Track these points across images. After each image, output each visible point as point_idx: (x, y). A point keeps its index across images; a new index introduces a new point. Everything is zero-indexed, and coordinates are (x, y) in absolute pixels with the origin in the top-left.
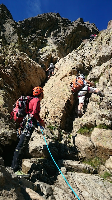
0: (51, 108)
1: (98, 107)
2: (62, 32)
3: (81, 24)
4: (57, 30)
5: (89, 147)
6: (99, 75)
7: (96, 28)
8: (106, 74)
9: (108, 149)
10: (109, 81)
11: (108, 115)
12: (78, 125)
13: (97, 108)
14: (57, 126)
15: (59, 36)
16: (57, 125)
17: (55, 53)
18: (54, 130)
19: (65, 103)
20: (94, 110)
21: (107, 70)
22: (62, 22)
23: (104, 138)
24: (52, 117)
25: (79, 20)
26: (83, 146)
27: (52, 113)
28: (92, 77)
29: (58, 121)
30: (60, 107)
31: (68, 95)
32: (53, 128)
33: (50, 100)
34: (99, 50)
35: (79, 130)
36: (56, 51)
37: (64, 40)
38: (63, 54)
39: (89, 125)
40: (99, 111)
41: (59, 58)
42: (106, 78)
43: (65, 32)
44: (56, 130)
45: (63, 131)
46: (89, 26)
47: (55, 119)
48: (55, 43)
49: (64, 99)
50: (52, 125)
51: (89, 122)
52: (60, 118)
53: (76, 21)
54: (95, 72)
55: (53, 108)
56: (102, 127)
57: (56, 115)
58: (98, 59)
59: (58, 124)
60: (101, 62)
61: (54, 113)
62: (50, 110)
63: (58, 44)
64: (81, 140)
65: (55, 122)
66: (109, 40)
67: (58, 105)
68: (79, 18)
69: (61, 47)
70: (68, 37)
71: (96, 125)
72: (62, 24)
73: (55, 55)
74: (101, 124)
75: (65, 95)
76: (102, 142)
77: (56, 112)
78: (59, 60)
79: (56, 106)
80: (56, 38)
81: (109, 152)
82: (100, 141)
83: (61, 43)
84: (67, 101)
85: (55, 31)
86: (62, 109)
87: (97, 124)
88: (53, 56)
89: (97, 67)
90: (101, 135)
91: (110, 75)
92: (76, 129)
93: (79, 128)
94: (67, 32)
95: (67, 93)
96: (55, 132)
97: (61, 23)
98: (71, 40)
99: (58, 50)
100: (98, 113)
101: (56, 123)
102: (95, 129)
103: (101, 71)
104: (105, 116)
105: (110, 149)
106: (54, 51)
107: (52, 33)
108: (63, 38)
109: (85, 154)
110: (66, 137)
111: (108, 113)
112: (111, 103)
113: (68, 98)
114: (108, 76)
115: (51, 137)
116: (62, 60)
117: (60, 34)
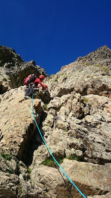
0: (7, 131)
1: (67, 134)
2: (16, 66)
3: (33, 66)
4: (11, 63)
5: (63, 183)
6: (60, 105)
7: (46, 73)
8: (69, 104)
9: (86, 186)
10: (70, 111)
11: (79, 144)
12: (43, 154)
13: (65, 135)
14: (14, 156)
15: (13, 69)
16: (13, 154)
17: (6, 82)
18: (10, 160)
19: (27, 126)
20: (61, 138)
21: (69, 100)
22: (17, 58)
23: (80, 171)
24: (8, 143)
25: (31, 62)
26: (55, 182)
27: (8, 137)
28: (52, 106)
29: (16, 148)
30: (20, 130)
31: (32, 118)
32: (8, 157)
33: (5, 122)
34: (55, 86)
35: (43, 162)
36: (8, 81)
37: (16, 74)
38: (14, 86)
39: (57, 155)
40: (68, 139)
41: (9, 88)
42: (68, 109)
43: (19, 67)
44: (12, 160)
45: (20, 162)
46: (40, 70)
47: (12, 146)
48: (7, 74)
49: (26, 121)
50: (6, 153)
51: (58, 151)
52: (20, 144)
53: (29, 62)
54: (56, 102)
55: (11, 131)
56: (73, 158)
57: (14, 140)
58: (59, 90)
59: (14, 152)
60: (61, 93)
61: (12, 137)
62: (5, 133)
63: (10, 76)
64: (52, 173)
65: (11, 149)
66: (66, 79)
67: (18, 128)
68: (32, 61)
69: (13, 79)
70: (20, 72)
71: (65, 156)
72: (17, 59)
73: (6, 84)
74: (72, 154)
75: (29, 117)
76: (79, 176)
77: (15, 137)
78: (9, 90)
79: (15, 128)
80: (9, 69)
81: (86, 191)
82: (76, 175)
83: (13, 75)
84: (31, 124)
85: (9, 63)
86: (23, 132)
87: (66, 154)
88: (3, 84)
89: (57, 98)
90: (77, 166)
91: (73, 106)
92: (38, 160)
93: (43, 159)
94: (21, 68)
95: (31, 114)
96: (11, 163)
97: (15, 58)
98: (23, 76)
99: (10, 81)
100: (67, 142)
101: (12, 151)
102: (65, 160)
103: (62, 101)
104: (76, 145)
105: (89, 187)
106: (5, 80)
107: (6, 64)
108: (16, 72)
109: (56, 194)
110: (25, 171)
111: (78, 142)
112: (80, 131)
113: (32, 121)
114: (70, 106)
115: (5, 170)
116: (12, 90)
117: (14, 68)
